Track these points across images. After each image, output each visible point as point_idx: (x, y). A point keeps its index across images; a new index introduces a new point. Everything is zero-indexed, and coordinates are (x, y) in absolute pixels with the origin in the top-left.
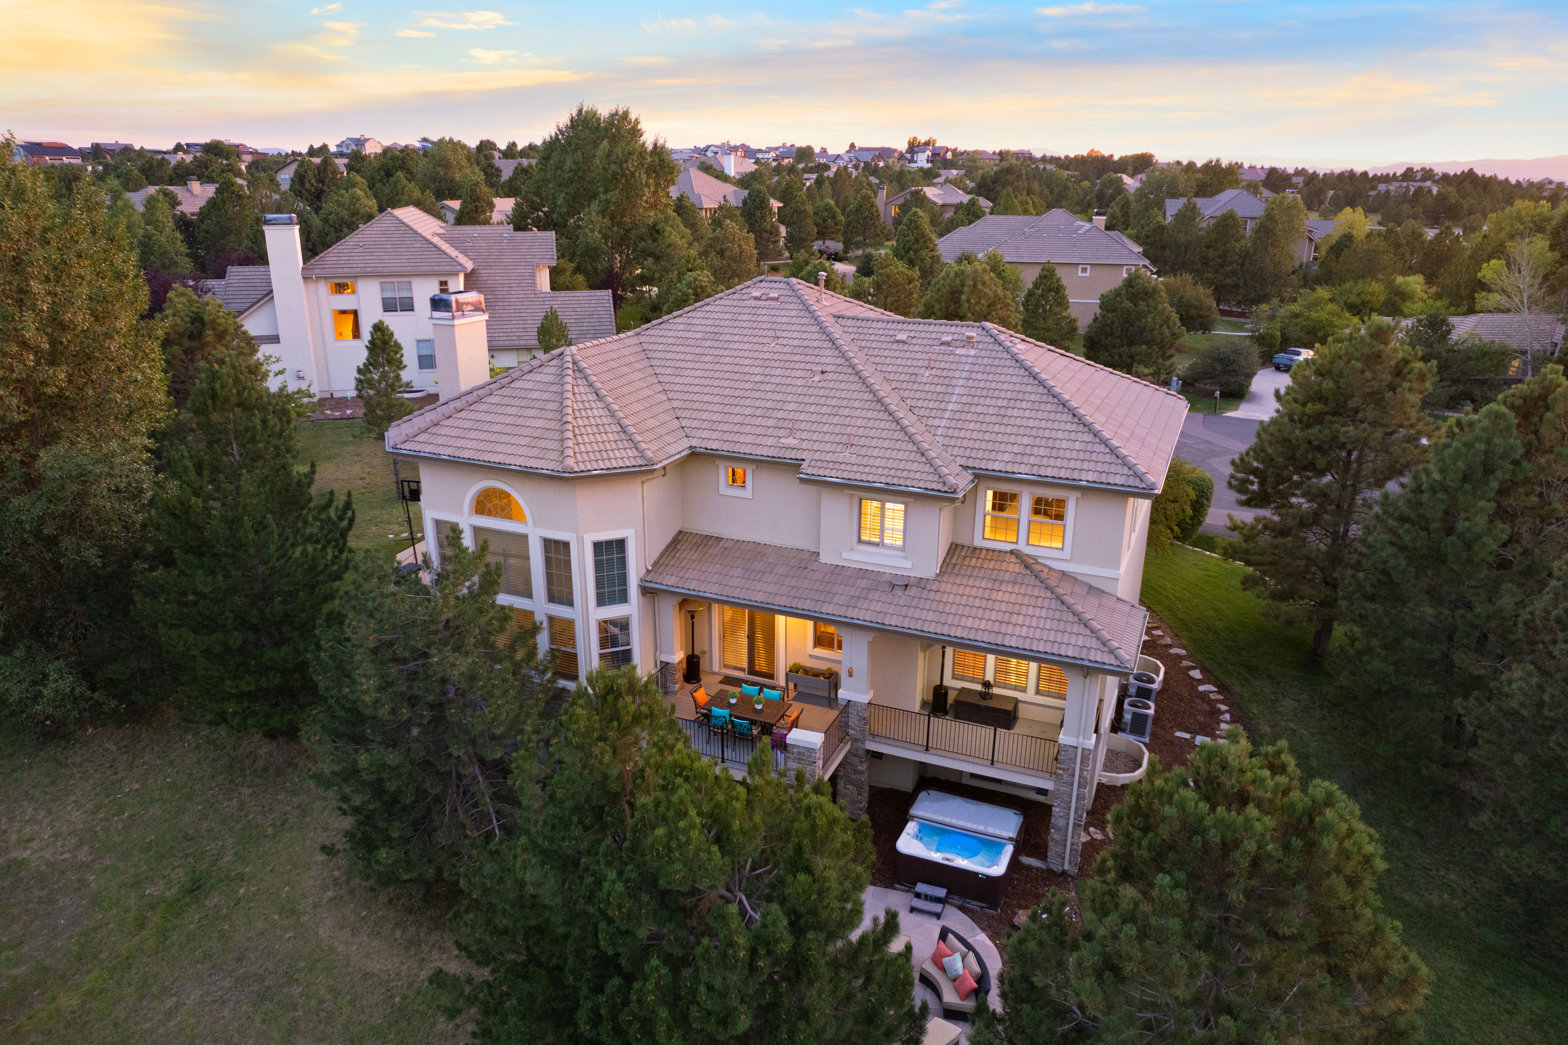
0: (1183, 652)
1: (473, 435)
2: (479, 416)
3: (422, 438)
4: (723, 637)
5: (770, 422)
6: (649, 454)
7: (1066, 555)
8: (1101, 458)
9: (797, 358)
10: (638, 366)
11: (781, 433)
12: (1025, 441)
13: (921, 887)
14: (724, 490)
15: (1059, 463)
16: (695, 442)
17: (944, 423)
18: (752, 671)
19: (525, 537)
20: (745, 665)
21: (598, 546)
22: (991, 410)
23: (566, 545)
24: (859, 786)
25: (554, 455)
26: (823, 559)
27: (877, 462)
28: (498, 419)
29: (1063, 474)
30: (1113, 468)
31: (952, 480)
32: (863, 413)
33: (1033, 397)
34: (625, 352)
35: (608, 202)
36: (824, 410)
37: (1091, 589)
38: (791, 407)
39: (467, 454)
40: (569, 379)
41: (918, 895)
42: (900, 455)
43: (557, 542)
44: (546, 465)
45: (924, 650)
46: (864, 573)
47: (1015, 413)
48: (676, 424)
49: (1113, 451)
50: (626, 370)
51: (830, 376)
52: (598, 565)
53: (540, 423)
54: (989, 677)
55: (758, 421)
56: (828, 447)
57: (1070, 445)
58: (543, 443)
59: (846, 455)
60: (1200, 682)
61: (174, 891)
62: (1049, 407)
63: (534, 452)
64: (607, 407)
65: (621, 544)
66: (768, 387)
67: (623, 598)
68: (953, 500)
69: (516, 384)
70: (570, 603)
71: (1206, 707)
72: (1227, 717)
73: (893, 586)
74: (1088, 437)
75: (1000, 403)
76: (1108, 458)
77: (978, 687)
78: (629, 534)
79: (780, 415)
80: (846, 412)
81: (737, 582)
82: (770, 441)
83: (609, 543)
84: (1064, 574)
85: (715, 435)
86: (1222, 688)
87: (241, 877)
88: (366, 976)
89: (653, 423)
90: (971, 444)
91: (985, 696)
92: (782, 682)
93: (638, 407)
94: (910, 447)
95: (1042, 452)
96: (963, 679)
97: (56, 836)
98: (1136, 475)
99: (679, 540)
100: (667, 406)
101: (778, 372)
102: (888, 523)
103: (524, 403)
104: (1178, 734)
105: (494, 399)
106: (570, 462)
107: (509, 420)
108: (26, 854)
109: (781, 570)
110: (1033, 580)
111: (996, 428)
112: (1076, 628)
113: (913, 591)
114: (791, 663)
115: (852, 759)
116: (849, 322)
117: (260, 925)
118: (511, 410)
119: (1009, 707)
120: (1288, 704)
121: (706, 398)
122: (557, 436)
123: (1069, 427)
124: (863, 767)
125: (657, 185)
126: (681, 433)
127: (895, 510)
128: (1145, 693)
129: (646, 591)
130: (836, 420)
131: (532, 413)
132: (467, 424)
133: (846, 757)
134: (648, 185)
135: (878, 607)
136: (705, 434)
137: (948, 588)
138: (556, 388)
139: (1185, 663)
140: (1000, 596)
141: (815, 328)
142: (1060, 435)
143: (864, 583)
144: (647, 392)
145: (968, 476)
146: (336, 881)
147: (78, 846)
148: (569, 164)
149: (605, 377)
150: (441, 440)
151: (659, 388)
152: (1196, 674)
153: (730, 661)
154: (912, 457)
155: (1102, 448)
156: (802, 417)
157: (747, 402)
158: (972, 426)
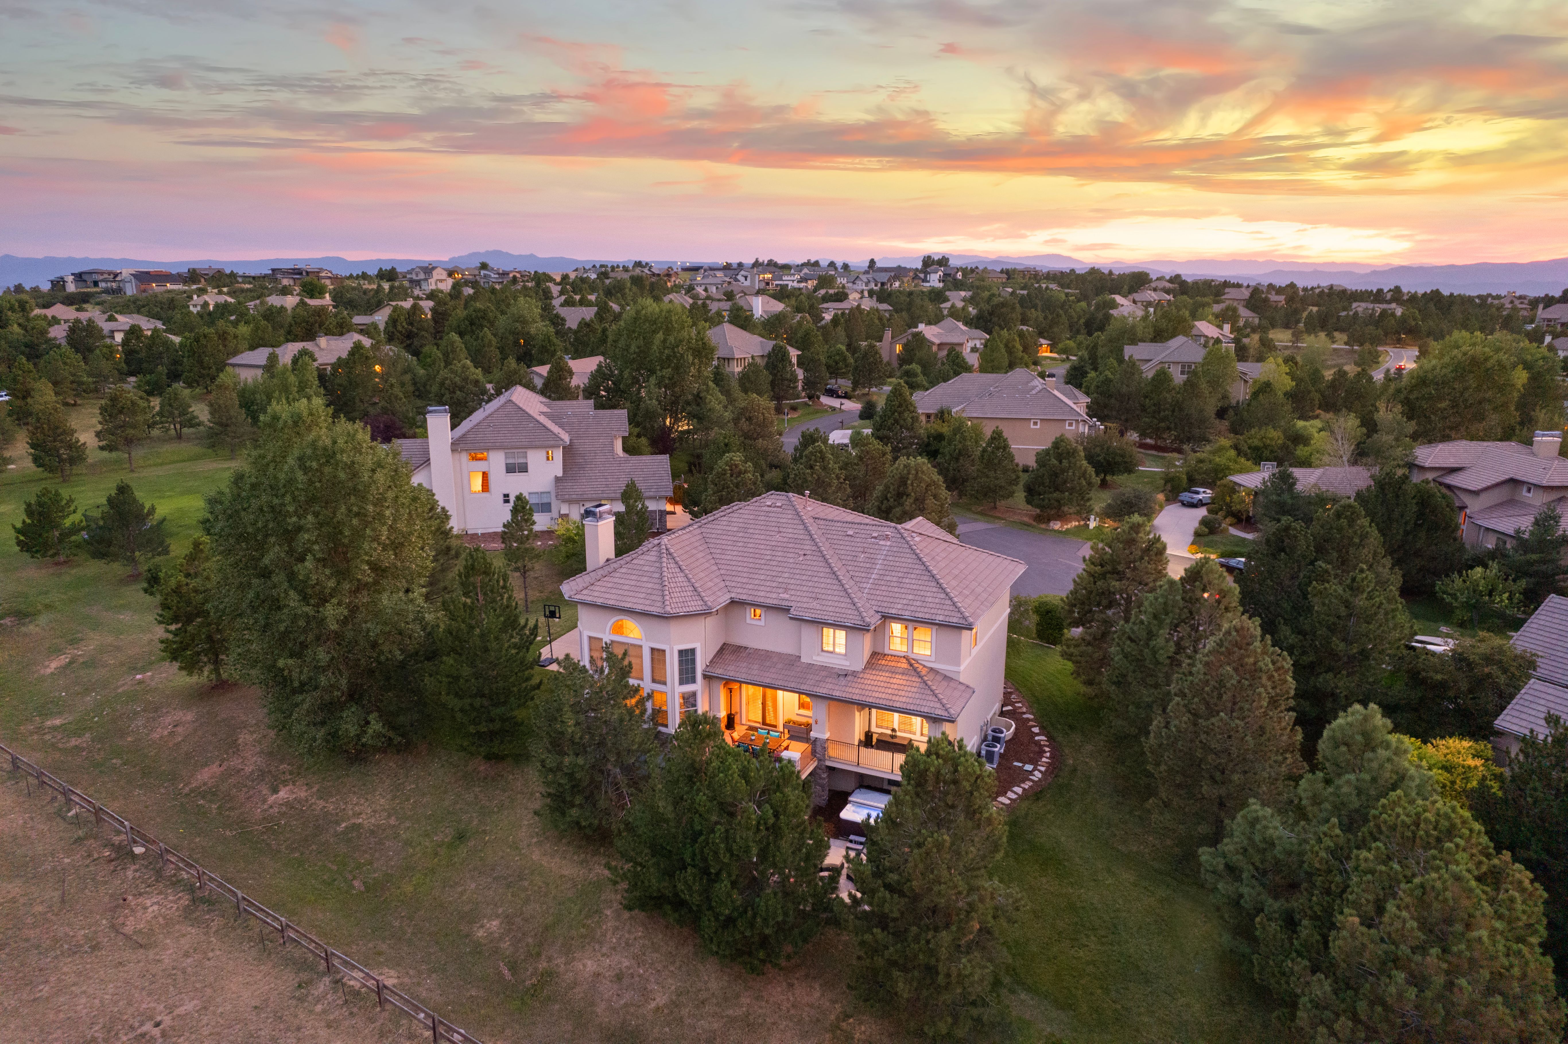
0: (1031, 717)
1: (614, 591)
2: (616, 580)
3: (584, 592)
4: (748, 704)
5: (774, 584)
6: (709, 604)
7: (933, 659)
8: (948, 608)
9: (791, 545)
10: (701, 548)
11: (780, 591)
12: (911, 597)
13: (852, 837)
14: (748, 621)
15: (926, 610)
16: (733, 595)
17: (869, 586)
18: (764, 723)
19: (641, 647)
20: (760, 720)
21: (681, 652)
22: (895, 579)
23: (664, 651)
24: (822, 786)
25: (659, 604)
26: (803, 660)
27: (830, 609)
28: (627, 582)
29: (927, 616)
30: (953, 614)
31: (867, 619)
32: (825, 580)
33: (917, 572)
34: (693, 540)
35: (663, 377)
36: (804, 578)
37: (946, 678)
38: (786, 575)
39: (611, 602)
40: (664, 560)
41: (851, 841)
42: (843, 605)
43: (658, 650)
44: (655, 610)
45: (860, 711)
46: (824, 668)
47: (907, 581)
48: (722, 584)
49: (954, 604)
50: (694, 551)
51: (808, 557)
52: (681, 662)
53: (650, 585)
54: (896, 727)
55: (768, 584)
56: (805, 600)
57: (933, 600)
58: (654, 597)
59: (814, 604)
60: (1037, 734)
61: (450, 837)
62: (925, 578)
63: (648, 602)
64: (686, 576)
65: (693, 651)
66: (774, 563)
67: (693, 680)
68: (868, 630)
69: (635, 561)
70: (665, 683)
71: (1037, 749)
72: (1048, 754)
73: (839, 675)
74: (943, 596)
75: (900, 575)
76: (951, 608)
77: (889, 732)
78: (698, 646)
79: (780, 580)
80: (816, 579)
81: (755, 672)
82: (774, 596)
83: (686, 651)
84: (931, 669)
85: (745, 591)
86: (1050, 738)
87: (485, 832)
88: (562, 876)
89: (710, 584)
90: (882, 598)
91: (892, 737)
92: (781, 729)
93: (702, 575)
94: (848, 600)
95: (918, 603)
96: (881, 727)
97: (374, 811)
98: (964, 618)
99: (724, 649)
100: (718, 573)
101: (780, 554)
102: (837, 641)
103: (640, 573)
104: (1015, 764)
105: (623, 570)
106: (668, 609)
107: (633, 583)
108: (360, 821)
109: (780, 666)
110: (913, 673)
111: (896, 590)
112: (931, 698)
113: (849, 678)
114: (786, 718)
115: (819, 771)
116: (822, 522)
117: (501, 853)
118: (633, 577)
119: (905, 743)
120: (1089, 747)
121: (740, 569)
122: (660, 593)
123: (934, 590)
124: (824, 776)
125: (701, 362)
126: (726, 590)
127: (841, 635)
128: (997, 740)
129: (705, 677)
130: (810, 584)
131: (645, 579)
132: (610, 585)
133: (815, 769)
134: (693, 364)
135: (830, 686)
136: (739, 590)
137: (868, 676)
138: (657, 565)
139: (1031, 723)
140: (894, 681)
141: (801, 527)
142: (929, 594)
143: (824, 673)
144: (707, 565)
145: (878, 616)
146: (537, 834)
147: (389, 816)
148: (633, 348)
149: (684, 557)
150: (596, 594)
151: (713, 562)
152: (1036, 730)
153: (752, 717)
154: (849, 606)
155: (949, 602)
156: (792, 581)
157: (762, 572)
158: (883, 588)
